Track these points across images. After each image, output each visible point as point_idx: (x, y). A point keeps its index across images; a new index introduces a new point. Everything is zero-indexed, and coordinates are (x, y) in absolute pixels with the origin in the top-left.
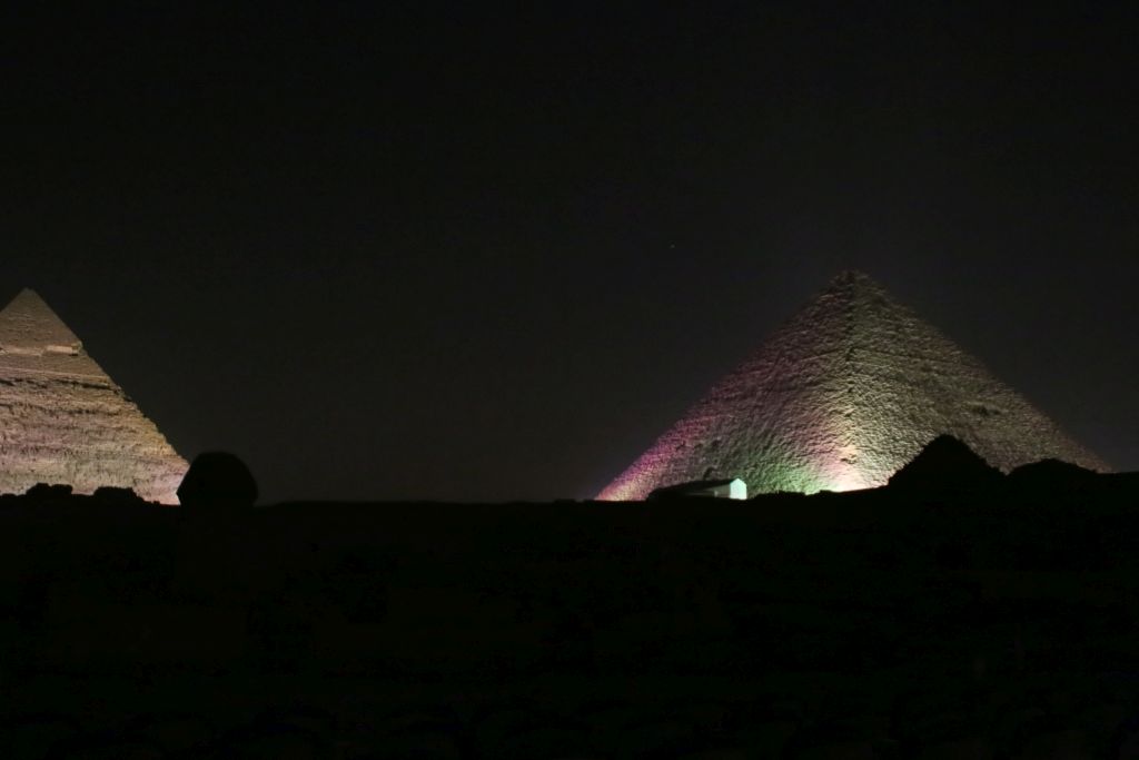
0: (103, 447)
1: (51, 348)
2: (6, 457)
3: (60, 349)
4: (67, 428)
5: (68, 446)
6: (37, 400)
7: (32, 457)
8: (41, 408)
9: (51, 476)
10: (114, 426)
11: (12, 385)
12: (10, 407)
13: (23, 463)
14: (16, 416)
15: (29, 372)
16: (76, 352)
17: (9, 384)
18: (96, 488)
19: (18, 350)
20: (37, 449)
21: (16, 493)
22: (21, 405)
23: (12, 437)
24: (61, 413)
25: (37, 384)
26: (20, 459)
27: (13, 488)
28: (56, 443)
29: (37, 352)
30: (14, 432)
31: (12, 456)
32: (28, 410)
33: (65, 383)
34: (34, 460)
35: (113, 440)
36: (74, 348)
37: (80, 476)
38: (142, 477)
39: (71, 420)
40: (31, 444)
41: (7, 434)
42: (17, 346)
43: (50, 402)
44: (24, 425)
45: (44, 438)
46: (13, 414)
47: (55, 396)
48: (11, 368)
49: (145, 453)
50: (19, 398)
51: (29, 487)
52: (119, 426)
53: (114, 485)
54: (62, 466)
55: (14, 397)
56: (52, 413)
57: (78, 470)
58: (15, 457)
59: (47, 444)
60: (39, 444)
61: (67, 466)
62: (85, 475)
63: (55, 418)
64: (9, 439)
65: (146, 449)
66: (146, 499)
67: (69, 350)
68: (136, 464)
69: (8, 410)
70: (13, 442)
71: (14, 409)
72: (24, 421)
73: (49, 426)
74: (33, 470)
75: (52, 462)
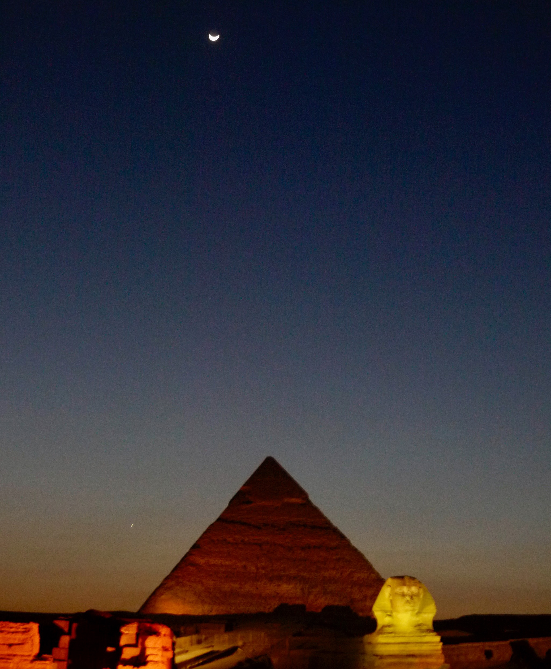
0: (326, 574)
1: (286, 500)
2: (259, 583)
3: (292, 500)
4: (301, 560)
5: (302, 574)
6: (279, 539)
7: (277, 583)
8: (282, 546)
9: (290, 598)
10: (334, 558)
11: (261, 529)
12: (260, 545)
13: (271, 589)
14: (265, 552)
15: (272, 518)
16: (304, 502)
17: (259, 528)
18: (323, 606)
19: (264, 503)
20: (280, 578)
21: (266, 611)
22: (268, 543)
23: (263, 568)
24: (296, 549)
25: (279, 527)
26: (269, 585)
27: (264, 607)
28: (293, 572)
29: (277, 503)
30: (263, 564)
31: (263, 583)
32: (273, 547)
33: (298, 526)
35: (334, 569)
36: (303, 499)
37: (312, 597)
38: (357, 597)
39: (303, 554)
40: (276, 573)
41: (259, 565)
42: (264, 500)
43: (287, 540)
44: (271, 559)
45: (285, 568)
46: (263, 550)
47: (291, 536)
48: (260, 516)
49: (358, 578)
50: (266, 539)
51: (276, 606)
52: (338, 557)
53: (336, 603)
54: (299, 590)
55: (263, 537)
56: (290, 549)
57: (310, 593)
58: (265, 583)
59: (287, 573)
60: (282, 573)
61: (302, 589)
62: (315, 596)
63: (292, 553)
64: (260, 570)
65: (359, 575)
66: (361, 614)
67: (300, 501)
68: (351, 588)
69: (259, 548)
70: (263, 572)
71: (264, 547)
72: (270, 555)
73: (288, 559)
74: (278, 594)
75: (291, 586)
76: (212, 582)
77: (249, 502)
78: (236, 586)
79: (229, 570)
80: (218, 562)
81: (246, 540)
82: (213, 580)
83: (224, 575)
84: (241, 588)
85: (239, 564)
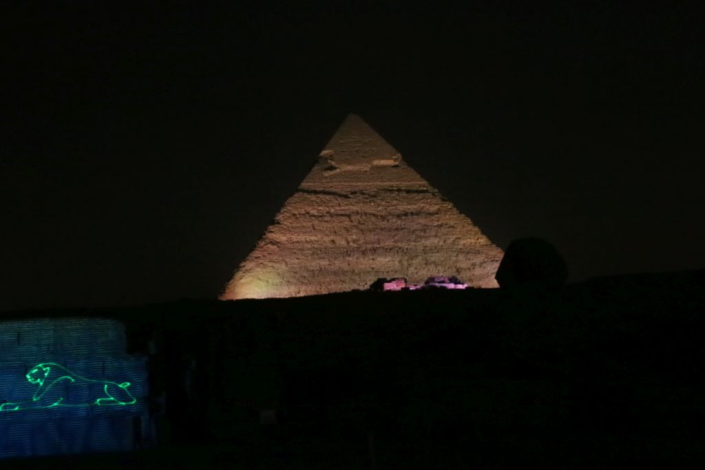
0: (428, 243)
1: (376, 162)
2: (350, 259)
3: (383, 162)
4: (397, 229)
5: (399, 244)
6: (370, 208)
7: (371, 257)
8: (374, 215)
9: (388, 272)
10: (435, 224)
11: (349, 197)
12: (349, 216)
13: (365, 263)
14: (355, 224)
15: (360, 185)
16: (397, 163)
17: (346, 197)
19: (350, 168)
20: (374, 250)
21: (362, 288)
22: (358, 213)
23: (354, 242)
24: (390, 217)
25: (369, 195)
26: (362, 259)
27: (359, 284)
28: (389, 243)
29: (365, 167)
30: (354, 237)
31: (355, 257)
32: (364, 217)
33: (391, 191)
34: (373, 259)
35: (436, 236)
36: (395, 160)
37: (412, 269)
38: (463, 265)
39: (399, 222)
40: (369, 246)
41: (350, 240)
42: (349, 164)
43: (380, 208)
44: (362, 231)
45: (379, 239)
46: (352, 221)
47: (384, 203)
48: (346, 184)
49: (464, 245)
50: (355, 208)
51: (372, 283)
52: (439, 223)
54: (396, 263)
55: (352, 207)
56: (383, 218)
58: (357, 258)
59: (382, 245)
60: (376, 246)
61: (400, 261)
62: (416, 268)
63: (386, 222)
64: (351, 244)
65: (465, 242)
67: (391, 162)
68: (457, 256)
69: (348, 219)
70: (355, 245)
71: (353, 218)
72: (361, 227)
73: (382, 229)
74: (373, 268)
75: (387, 260)
76: (297, 261)
77: (332, 168)
78: (324, 263)
79: (316, 246)
80: (302, 238)
81: (332, 211)
82: (298, 259)
83: (310, 252)
84: (329, 265)
85: (326, 239)
